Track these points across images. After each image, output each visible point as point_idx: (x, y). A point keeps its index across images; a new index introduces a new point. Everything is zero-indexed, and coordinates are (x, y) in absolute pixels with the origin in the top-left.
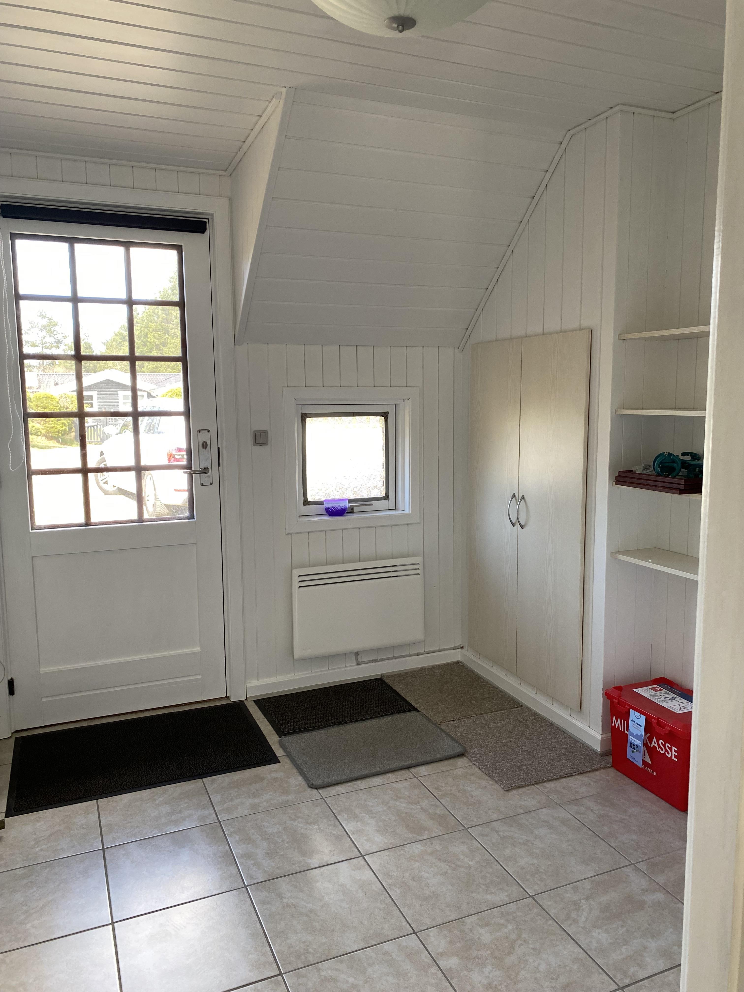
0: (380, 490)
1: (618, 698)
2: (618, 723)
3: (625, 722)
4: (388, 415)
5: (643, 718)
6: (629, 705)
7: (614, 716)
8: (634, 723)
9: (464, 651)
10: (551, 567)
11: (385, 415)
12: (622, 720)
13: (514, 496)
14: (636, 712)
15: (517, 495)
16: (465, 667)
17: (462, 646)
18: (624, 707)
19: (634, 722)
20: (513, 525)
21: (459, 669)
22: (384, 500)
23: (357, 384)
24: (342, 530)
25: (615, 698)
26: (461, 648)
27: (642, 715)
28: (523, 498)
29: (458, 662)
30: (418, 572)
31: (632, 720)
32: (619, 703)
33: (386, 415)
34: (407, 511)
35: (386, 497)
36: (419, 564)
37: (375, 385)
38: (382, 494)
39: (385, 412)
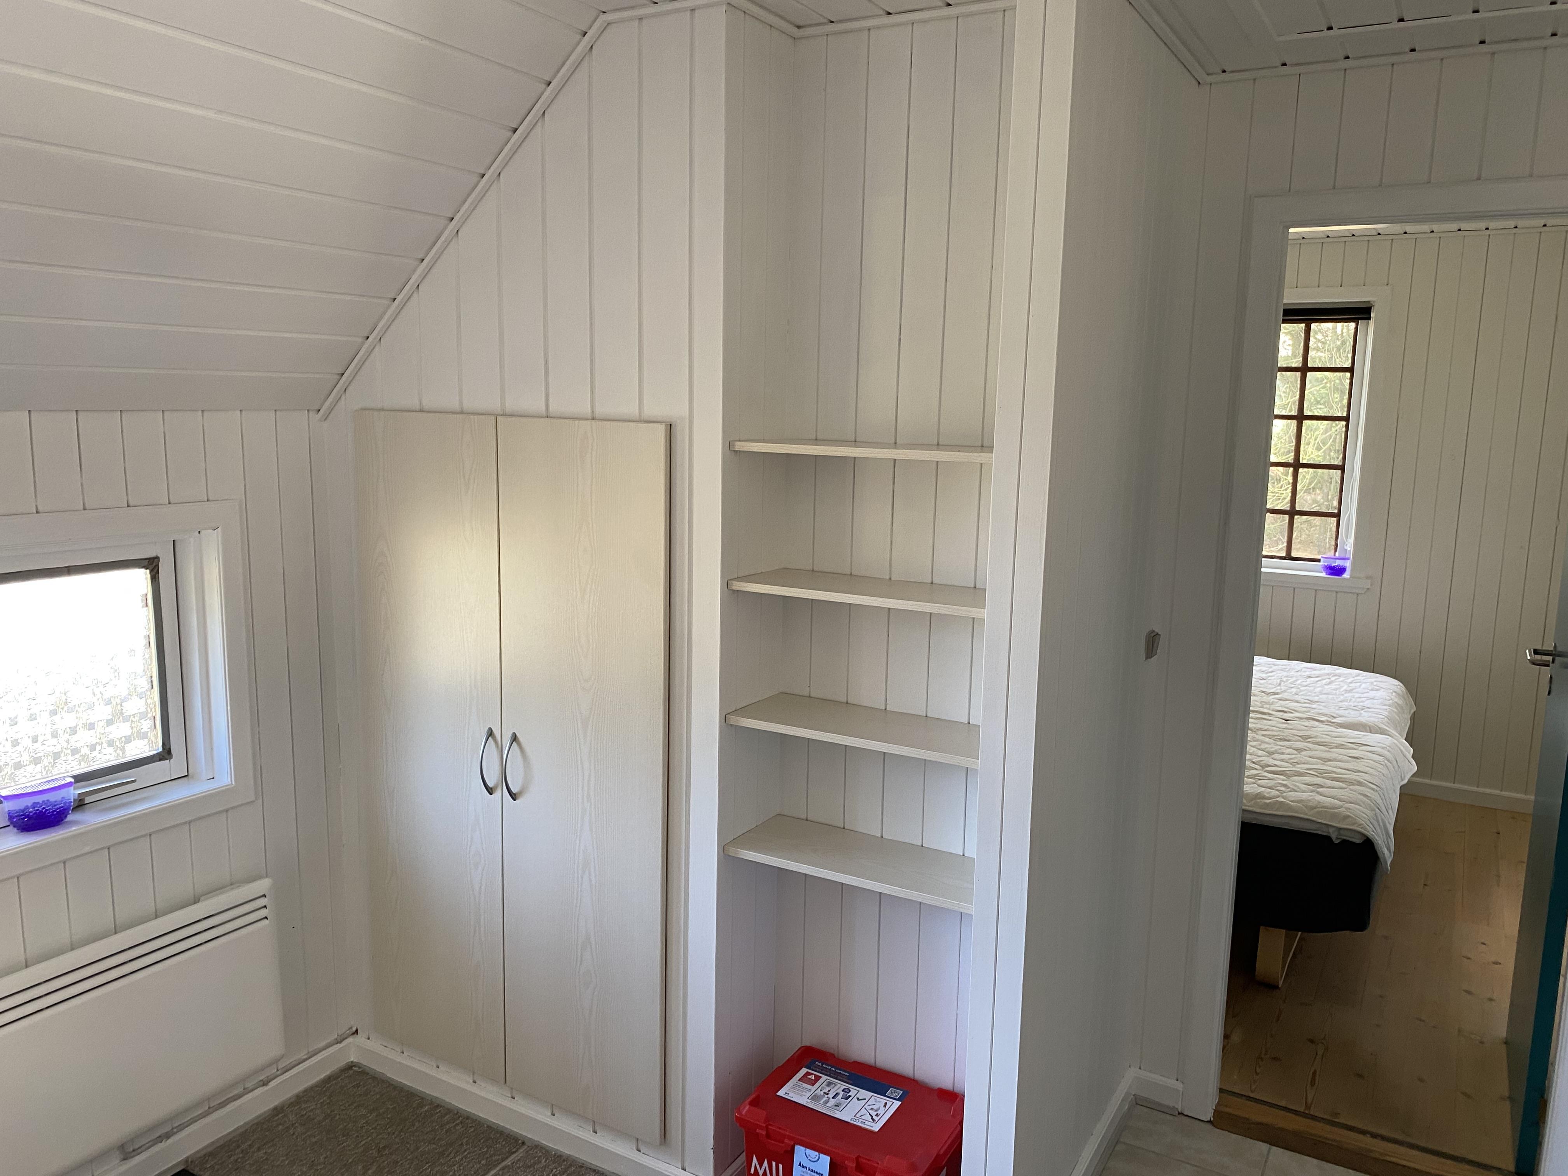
0: (146, 740)
1: (767, 1126)
2: (763, 1168)
3: (781, 1166)
4: (158, 565)
5: (826, 1160)
6: (790, 1138)
7: (754, 1157)
8: (804, 1170)
9: (360, 1039)
10: (590, 874)
11: (152, 564)
12: (774, 1164)
13: (490, 733)
14: (807, 1150)
15: (497, 732)
16: (368, 1074)
17: (354, 1029)
18: (783, 1142)
19: (806, 1167)
20: (490, 791)
21: (358, 1086)
22: (160, 760)
23: (84, 504)
24: (64, 863)
25: (761, 1128)
26: (353, 1034)
27: (821, 1155)
28: (515, 738)
29: (351, 1066)
30: (263, 913)
31: (800, 1165)
32: (768, 1136)
33: (154, 564)
34: (225, 778)
35: (166, 753)
36: (264, 896)
37: (131, 504)
38: (157, 747)
39: (149, 559)
